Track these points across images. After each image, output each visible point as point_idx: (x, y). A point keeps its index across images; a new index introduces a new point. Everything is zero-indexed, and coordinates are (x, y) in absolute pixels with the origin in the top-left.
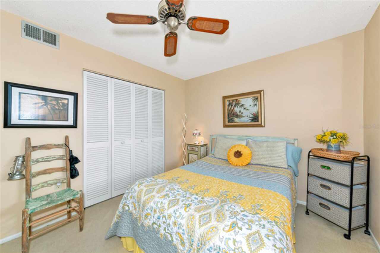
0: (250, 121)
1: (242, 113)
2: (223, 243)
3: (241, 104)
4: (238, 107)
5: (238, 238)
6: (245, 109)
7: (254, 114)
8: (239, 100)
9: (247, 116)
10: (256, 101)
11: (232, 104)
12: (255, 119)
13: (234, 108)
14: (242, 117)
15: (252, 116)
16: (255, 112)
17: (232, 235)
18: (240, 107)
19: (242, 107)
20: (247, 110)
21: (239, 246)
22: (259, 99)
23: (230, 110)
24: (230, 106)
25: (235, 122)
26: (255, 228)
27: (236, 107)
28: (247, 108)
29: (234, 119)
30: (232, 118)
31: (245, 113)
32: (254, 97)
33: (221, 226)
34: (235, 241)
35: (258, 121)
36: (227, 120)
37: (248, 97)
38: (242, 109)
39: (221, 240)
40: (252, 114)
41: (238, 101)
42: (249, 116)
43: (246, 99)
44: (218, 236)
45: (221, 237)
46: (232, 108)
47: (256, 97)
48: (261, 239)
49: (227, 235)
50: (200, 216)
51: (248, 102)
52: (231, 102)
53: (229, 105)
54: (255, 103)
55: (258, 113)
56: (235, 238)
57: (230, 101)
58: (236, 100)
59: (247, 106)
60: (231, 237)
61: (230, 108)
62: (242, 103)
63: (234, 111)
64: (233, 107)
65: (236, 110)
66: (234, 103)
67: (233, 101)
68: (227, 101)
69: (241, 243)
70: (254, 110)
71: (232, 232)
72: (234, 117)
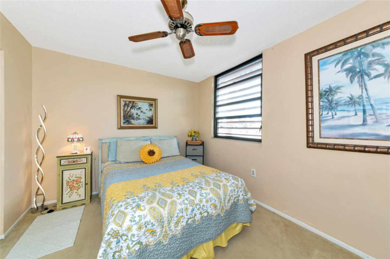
0: (146, 123)
1: (139, 116)
2: (183, 204)
3: (138, 107)
4: (134, 109)
5: (187, 197)
6: (142, 112)
7: (149, 117)
8: (136, 102)
9: (144, 119)
10: (151, 107)
11: (128, 105)
12: (151, 122)
13: (130, 110)
14: (139, 120)
15: (148, 119)
16: (150, 116)
17: (183, 198)
18: (137, 109)
19: (139, 110)
20: (144, 113)
21: (189, 199)
22: (154, 106)
23: (126, 111)
24: (126, 107)
25: (131, 124)
26: (187, 190)
27: (132, 109)
28: (144, 112)
29: (131, 121)
30: (128, 119)
31: (142, 116)
32: (150, 103)
33: (175, 199)
34: (186, 199)
35: (152, 124)
36: (122, 121)
37: (145, 102)
38: (139, 112)
39: (181, 204)
40: (148, 118)
41: (135, 104)
42: (145, 119)
43: (143, 103)
44: (178, 204)
45: (180, 203)
46: (129, 110)
47: (151, 104)
48: (192, 190)
49: (181, 200)
50: (158, 204)
51: (144, 106)
52: (127, 103)
53: (124, 106)
54: (151, 108)
55: (152, 116)
56: (185, 198)
57: (126, 101)
58: (133, 102)
59: (144, 109)
60: (184, 199)
61: (126, 109)
62: (140, 107)
63: (131, 112)
64: (129, 108)
65: (133, 112)
66: (131, 105)
67: (130, 102)
68: (123, 101)
69: (189, 197)
70: (150, 114)
71: (183, 197)
72: (130, 119)
